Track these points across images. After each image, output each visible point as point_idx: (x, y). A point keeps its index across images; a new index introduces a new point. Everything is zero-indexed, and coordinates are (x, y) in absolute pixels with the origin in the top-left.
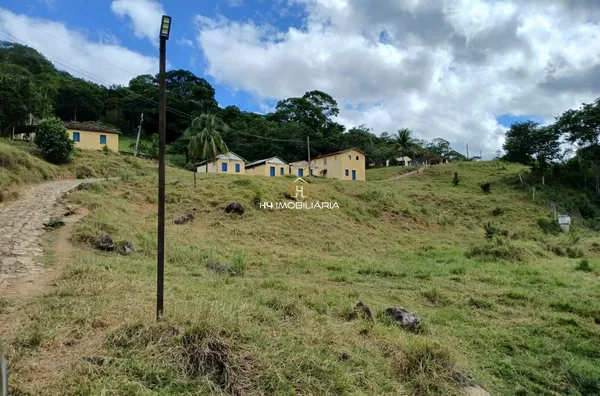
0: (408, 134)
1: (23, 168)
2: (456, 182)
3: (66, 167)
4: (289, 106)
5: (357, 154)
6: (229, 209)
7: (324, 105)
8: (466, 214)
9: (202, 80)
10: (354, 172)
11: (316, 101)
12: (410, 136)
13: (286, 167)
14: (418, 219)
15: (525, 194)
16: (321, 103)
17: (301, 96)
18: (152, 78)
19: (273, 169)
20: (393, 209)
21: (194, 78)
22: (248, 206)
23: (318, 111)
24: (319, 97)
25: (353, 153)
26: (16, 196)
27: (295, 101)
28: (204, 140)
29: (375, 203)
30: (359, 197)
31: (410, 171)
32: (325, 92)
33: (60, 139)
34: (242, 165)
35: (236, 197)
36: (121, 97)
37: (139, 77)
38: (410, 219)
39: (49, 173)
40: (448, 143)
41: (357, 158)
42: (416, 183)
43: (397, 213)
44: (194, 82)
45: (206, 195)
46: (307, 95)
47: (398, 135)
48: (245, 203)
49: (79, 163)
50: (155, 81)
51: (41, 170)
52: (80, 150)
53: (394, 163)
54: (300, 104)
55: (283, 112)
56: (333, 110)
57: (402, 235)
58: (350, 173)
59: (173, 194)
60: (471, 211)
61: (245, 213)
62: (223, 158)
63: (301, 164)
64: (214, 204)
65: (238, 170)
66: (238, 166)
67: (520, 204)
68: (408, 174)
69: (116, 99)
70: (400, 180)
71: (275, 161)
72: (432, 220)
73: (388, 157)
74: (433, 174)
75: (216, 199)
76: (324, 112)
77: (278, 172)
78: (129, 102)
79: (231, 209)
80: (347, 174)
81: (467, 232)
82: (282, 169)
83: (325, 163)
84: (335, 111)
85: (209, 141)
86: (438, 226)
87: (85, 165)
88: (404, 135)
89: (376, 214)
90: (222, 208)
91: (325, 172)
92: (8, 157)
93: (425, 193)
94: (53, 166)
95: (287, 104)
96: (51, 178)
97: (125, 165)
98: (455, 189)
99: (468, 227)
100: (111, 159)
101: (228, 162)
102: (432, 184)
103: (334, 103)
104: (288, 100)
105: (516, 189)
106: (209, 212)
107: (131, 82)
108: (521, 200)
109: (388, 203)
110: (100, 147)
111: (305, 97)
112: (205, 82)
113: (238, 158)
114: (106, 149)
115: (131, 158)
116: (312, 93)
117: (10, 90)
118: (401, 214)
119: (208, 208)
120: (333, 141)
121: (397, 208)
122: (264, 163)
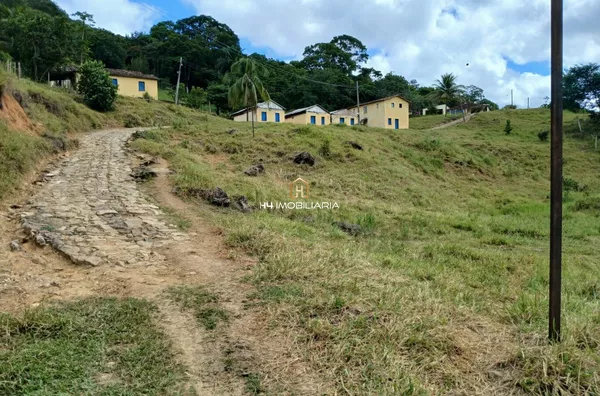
0: (452, 80)
1: (71, 115)
2: (508, 131)
3: (111, 115)
4: (317, 52)
5: (401, 102)
6: (298, 160)
7: (353, 51)
8: (527, 164)
9: (224, 25)
10: (397, 120)
11: (345, 46)
12: (454, 81)
13: (327, 116)
14: (483, 170)
15: (586, 143)
16: (349, 49)
17: (329, 41)
18: (173, 25)
19: (313, 118)
20: (456, 159)
21: (216, 24)
22: (318, 156)
23: (346, 58)
24: (347, 42)
25: (397, 101)
26: (76, 144)
27: (323, 47)
28: (245, 85)
29: (435, 153)
30: (417, 146)
31: (454, 120)
32: (354, 37)
33: (104, 83)
34: (282, 114)
35: (301, 146)
36: (143, 44)
37: (160, 24)
38: (474, 171)
39: (97, 121)
40: (482, 91)
41: (401, 106)
42: (465, 132)
43: (461, 164)
44: (215, 28)
45: (268, 144)
46: (336, 40)
47: (441, 80)
48: (313, 153)
49: (124, 110)
50: (176, 28)
51: (89, 118)
52: (122, 97)
53: (433, 111)
54: (328, 49)
55: (312, 58)
56: (362, 56)
57: (473, 187)
58: (393, 122)
59: (233, 143)
60: (533, 161)
61: (316, 164)
62: (262, 107)
63: (341, 113)
64: (280, 154)
65: (278, 119)
66: (278, 115)
67: (583, 153)
68: (453, 122)
69: (138, 48)
70: (447, 128)
71: (315, 109)
72: (496, 170)
73: (426, 105)
74: (480, 123)
75: (281, 148)
76: (353, 58)
77: (318, 122)
78: (151, 50)
79: (301, 159)
80: (390, 123)
81: (534, 183)
82: (323, 118)
83: (366, 112)
84: (364, 57)
85: (250, 87)
86: (504, 178)
87: (129, 112)
88: (448, 81)
89: (439, 165)
90: (291, 159)
91: (365, 121)
92: (56, 102)
93: (480, 142)
94: (98, 113)
95: (314, 49)
96: (99, 126)
97: (169, 113)
98: (508, 138)
99: (533, 178)
100: (156, 107)
101: (268, 111)
102: (482, 133)
103: (363, 48)
104: (316, 45)
105: (574, 137)
106: (276, 163)
107: (152, 30)
108: (583, 149)
109: (449, 153)
110: (141, 94)
111: (333, 42)
112: (227, 28)
113: (277, 107)
114: (146, 96)
115: (174, 107)
116: (340, 38)
117: (45, 31)
118: (466, 164)
119: (275, 159)
120: (369, 88)
121: (460, 158)
122: (304, 112)
